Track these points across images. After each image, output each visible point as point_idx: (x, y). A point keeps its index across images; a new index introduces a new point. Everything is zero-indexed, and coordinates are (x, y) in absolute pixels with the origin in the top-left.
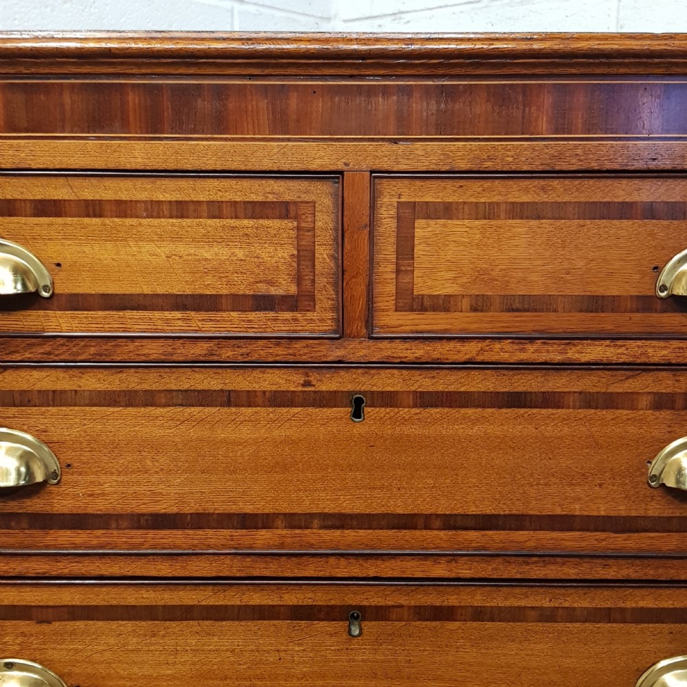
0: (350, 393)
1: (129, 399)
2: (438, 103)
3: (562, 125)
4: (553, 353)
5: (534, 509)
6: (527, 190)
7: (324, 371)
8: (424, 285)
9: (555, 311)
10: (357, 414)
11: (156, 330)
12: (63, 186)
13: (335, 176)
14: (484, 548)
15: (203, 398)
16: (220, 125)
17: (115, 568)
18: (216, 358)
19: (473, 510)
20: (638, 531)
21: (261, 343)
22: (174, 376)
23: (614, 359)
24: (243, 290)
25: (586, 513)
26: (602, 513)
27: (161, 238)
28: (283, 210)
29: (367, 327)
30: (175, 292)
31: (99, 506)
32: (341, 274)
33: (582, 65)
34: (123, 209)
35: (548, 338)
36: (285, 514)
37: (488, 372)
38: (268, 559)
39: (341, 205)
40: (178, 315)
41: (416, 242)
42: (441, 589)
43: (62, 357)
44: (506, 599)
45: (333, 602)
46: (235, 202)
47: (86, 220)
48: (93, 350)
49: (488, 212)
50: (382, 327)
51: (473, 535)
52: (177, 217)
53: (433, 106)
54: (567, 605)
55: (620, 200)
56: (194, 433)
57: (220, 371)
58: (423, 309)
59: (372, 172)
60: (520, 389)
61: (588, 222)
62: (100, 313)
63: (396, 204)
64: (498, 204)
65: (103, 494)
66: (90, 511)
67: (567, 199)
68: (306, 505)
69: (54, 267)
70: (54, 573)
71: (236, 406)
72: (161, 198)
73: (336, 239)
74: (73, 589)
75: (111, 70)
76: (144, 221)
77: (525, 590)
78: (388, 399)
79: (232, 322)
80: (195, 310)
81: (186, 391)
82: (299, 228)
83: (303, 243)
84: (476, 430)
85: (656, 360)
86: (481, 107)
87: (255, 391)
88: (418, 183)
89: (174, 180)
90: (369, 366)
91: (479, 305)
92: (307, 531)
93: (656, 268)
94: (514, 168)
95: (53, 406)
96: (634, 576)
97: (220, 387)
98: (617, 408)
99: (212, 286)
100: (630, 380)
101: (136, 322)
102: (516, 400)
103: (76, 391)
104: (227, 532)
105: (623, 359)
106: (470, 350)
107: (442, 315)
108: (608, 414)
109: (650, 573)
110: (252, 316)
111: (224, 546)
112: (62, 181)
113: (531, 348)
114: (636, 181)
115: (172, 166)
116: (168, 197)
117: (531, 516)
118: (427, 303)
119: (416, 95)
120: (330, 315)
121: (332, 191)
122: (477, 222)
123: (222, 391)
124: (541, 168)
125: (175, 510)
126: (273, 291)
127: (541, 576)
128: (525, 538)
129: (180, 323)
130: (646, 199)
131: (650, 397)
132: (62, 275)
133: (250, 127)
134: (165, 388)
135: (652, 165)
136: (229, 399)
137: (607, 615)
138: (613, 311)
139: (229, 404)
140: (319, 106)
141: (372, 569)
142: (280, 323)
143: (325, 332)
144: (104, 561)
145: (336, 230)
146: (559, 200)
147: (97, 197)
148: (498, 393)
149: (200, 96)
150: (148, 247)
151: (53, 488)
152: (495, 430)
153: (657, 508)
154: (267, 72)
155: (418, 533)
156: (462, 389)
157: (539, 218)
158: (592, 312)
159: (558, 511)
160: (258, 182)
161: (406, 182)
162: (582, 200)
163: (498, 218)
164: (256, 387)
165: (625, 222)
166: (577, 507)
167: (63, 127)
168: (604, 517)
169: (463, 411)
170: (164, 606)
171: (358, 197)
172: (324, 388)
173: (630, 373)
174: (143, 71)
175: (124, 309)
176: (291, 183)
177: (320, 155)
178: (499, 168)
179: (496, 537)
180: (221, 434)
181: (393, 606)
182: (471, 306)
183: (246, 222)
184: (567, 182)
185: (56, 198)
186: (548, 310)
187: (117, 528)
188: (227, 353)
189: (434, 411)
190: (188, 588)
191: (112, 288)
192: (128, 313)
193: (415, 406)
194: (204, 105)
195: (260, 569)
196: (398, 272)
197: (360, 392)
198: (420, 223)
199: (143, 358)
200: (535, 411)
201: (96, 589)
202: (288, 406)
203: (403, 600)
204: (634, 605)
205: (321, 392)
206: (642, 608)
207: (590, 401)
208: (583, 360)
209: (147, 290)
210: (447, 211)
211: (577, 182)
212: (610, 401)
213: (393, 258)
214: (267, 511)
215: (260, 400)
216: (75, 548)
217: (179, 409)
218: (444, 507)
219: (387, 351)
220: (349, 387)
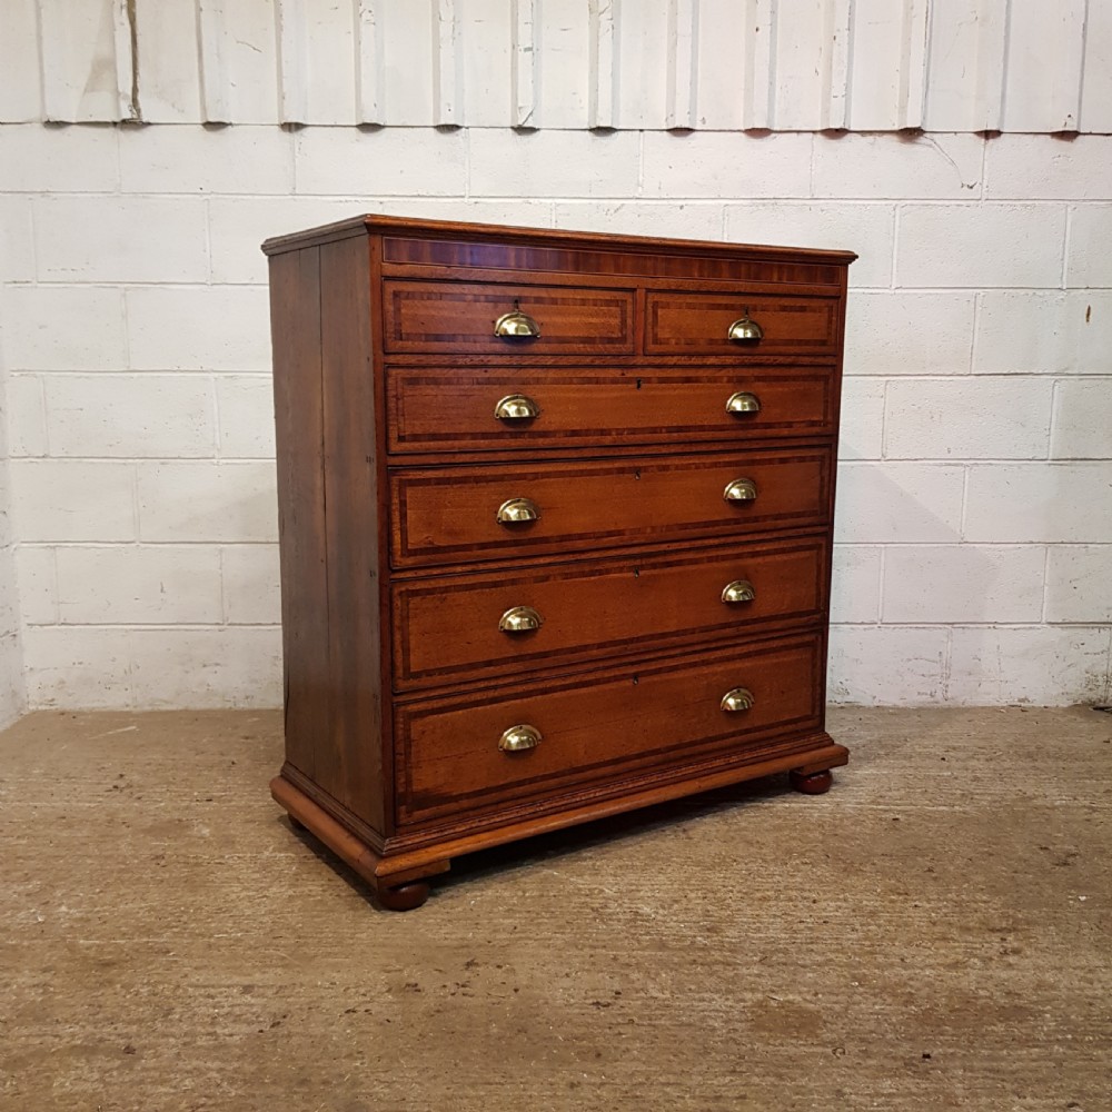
0: (637, 378)
5: (693, 423)
7: (629, 369)
8: (661, 334)
9: (700, 344)
10: (639, 387)
11: (574, 352)
12: (545, 291)
13: (634, 290)
16: (598, 269)
18: (594, 364)
19: (675, 425)
21: (609, 357)
24: (603, 335)
25: (708, 424)
27: (577, 314)
28: (615, 302)
29: (643, 351)
30: (581, 336)
32: (635, 329)
34: (564, 302)
35: (698, 355)
38: (610, 448)
39: (635, 302)
40: (582, 345)
41: (658, 317)
43: (542, 363)
45: (630, 466)
46: (602, 300)
47: (552, 306)
50: (648, 350)
51: (676, 434)
52: (583, 306)
57: (595, 369)
58: (660, 343)
59: (645, 289)
60: (689, 376)
62: (556, 345)
63: (653, 302)
69: (540, 324)
72: (577, 297)
73: (633, 316)
76: (571, 307)
78: (649, 380)
79: (600, 348)
80: (587, 343)
82: (622, 311)
84: (676, 393)
88: (659, 294)
89: (582, 290)
90: (643, 367)
91: (677, 342)
96: (722, 449)
98: (718, 382)
99: (592, 333)
100: (721, 372)
101: (568, 348)
102: (688, 380)
106: (675, 360)
107: (666, 345)
108: (715, 385)
109: (727, 447)
110: (606, 346)
112: (544, 289)
113: (693, 359)
116: (579, 297)
118: (661, 340)
121: (631, 296)
122: (677, 310)
126: (614, 336)
128: (690, 435)
129: (583, 348)
132: (543, 328)
136: (597, 381)
137: (715, 465)
140: (630, 263)
141: (644, 451)
142: (615, 349)
143: (629, 352)
147: (556, 296)
148: (683, 377)
149: (591, 257)
150: (572, 317)
152: (682, 392)
155: (659, 435)
156: (672, 376)
159: (701, 424)
160: (609, 292)
161: (656, 294)
164: (607, 376)
166: (706, 421)
168: (714, 425)
169: (672, 384)
171: (641, 299)
172: (628, 376)
173: (721, 369)
175: (564, 343)
176: (618, 293)
177: (627, 282)
178: (683, 289)
179: (682, 435)
182: (675, 342)
183: (604, 308)
185: (542, 296)
188: (597, 361)
189: (663, 385)
191: (560, 334)
192: (565, 345)
193: (657, 383)
196: (653, 329)
197: (640, 378)
198: (659, 310)
200: (693, 384)
202: (617, 384)
203: (652, 463)
204: (723, 461)
205: (627, 378)
206: (725, 462)
209: (572, 335)
213: (652, 323)
214: (608, 428)
218: (666, 423)
219: (651, 360)
220: (637, 375)
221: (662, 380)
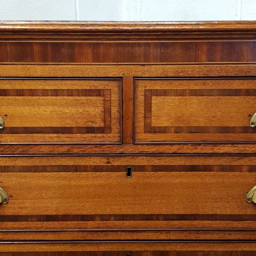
0: (126, 166)
1: (36, 169)
2: (161, 49)
3: (211, 58)
4: (208, 150)
5: (201, 212)
6: (197, 85)
7: (115, 157)
8: (155, 123)
9: (209, 133)
10: (129, 174)
11: (46, 142)
12: (7, 84)
13: (119, 79)
14: (181, 228)
15: (66, 169)
16: (72, 59)
17: (30, 237)
18: (71, 153)
19: (176, 213)
20: (243, 220)
21: (89, 146)
22: (54, 160)
23: (233, 152)
24: (82, 125)
25: (222, 213)
26: (229, 213)
27: (48, 104)
29: (132, 140)
30: (54, 126)
31: (24, 212)
32: (122, 119)
33: (219, 34)
34: (32, 93)
35: (206, 143)
36: (100, 215)
37: (182, 157)
38: (93, 233)
39: (122, 90)
40: (55, 135)
41: (152, 105)
42: (163, 244)
43: (7, 153)
44: (190, 248)
45: (119, 250)
46: (78, 90)
47: (17, 97)
48: (20, 150)
49: (182, 93)
50: (139, 139)
51: (176, 222)
52: (54, 96)
53: (159, 51)
54: (214, 250)
55: (235, 88)
56: (62, 183)
57: (73, 157)
58: (155, 132)
59: (134, 77)
60: (195, 164)
61: (222, 97)
62: (23, 135)
63: (144, 91)
64: (185, 90)
65: (26, 208)
66: (20, 214)
67: (213, 88)
68: (108, 211)
69: (4, 116)
70: (6, 239)
71: (79, 171)
72: (48, 88)
73: (120, 105)
74: (14, 246)
75: (26, 37)
76: (41, 98)
77: (197, 244)
78: (141, 168)
79: (77, 138)
80: (62, 133)
81: (59, 166)
82: (104, 100)
83: (106, 106)
84: (178, 181)
85: (250, 152)
86: (178, 51)
87: (87, 166)
88: (153, 82)
89: (53, 81)
90: (133, 155)
91: (178, 130)
92: (109, 222)
93: (250, 115)
94: (192, 76)
95: (5, 172)
96: (241, 238)
97: (72, 164)
98: (234, 171)
99: (69, 123)
100: (240, 160)
101: (38, 138)
102: (193, 168)
103: (14, 166)
104: (76, 222)
105: (236, 152)
106: (174, 149)
107: (164, 134)
108: (231, 174)
109: (248, 237)
110: (86, 135)
111: (75, 228)
112: (7, 81)
113: (199, 147)
114: (242, 81)
115: (52, 76)
116: (51, 88)
117: (199, 215)
118: (157, 130)
119: (152, 46)
120: (117, 135)
121: (117, 85)
122: (177, 98)
123: (73, 165)
124: (203, 76)
125: (55, 213)
126: (94, 125)
127: (204, 238)
128: (197, 223)
129: (56, 138)
130: (246, 88)
131: (248, 167)
132: (8, 120)
133: (84, 59)
134: (50, 165)
135: (248, 74)
136: (76, 169)
137: (231, 254)
138: (232, 133)
139: (76, 171)
140: (112, 51)
141: (135, 236)
142: (97, 138)
143: (115, 142)
144: (26, 234)
145: (120, 100)
146: (210, 88)
147: (22, 88)
148: (186, 166)
149: (63, 47)
150: (43, 108)
151: (5, 205)
152: (185, 180)
153: (250, 211)
154: (91, 37)
155: (154, 222)
156: (171, 164)
157: (202, 95)
158: (224, 133)
159: (211, 213)
160: (87, 81)
161: (148, 81)
162: (220, 88)
163: (186, 95)
164: (87, 164)
165: (237, 97)
166: (218, 211)
167: (7, 60)
168: (228, 215)
169: (172, 173)
170: (51, 252)
171: (128, 88)
172: (115, 164)
173: (239, 157)
174: (40, 37)
175: (33, 133)
176: (101, 82)
177: (112, 70)
178: (186, 76)
179: (186, 223)
180: (73, 183)
181: (144, 251)
182: (175, 131)
183: (82, 98)
184: (213, 81)
185: (5, 88)
186: (206, 133)
187: (31, 221)
188: (75, 151)
189: (160, 173)
190: (61, 244)
191: (28, 125)
192: (35, 135)
193: (152, 171)
194: (65, 51)
195: (90, 237)
196: (145, 117)
197: (130, 166)
198: (154, 98)
199: (41, 153)
200: (201, 173)
201: (23, 245)
202: (100, 172)
203: (148, 249)
204: (241, 250)
205: (114, 166)
206: (245, 251)
207: (223, 169)
208: (220, 152)
209: (42, 125)
210: (165, 93)
211: (217, 81)
212: (231, 169)
213: (143, 112)
214: (92, 214)
215: (89, 169)
216: (14, 229)
217: (56, 173)
218: (164, 211)
219: (141, 149)
220: (126, 164)
221: (156, 169)
